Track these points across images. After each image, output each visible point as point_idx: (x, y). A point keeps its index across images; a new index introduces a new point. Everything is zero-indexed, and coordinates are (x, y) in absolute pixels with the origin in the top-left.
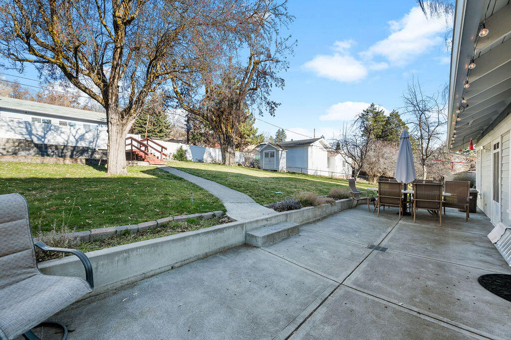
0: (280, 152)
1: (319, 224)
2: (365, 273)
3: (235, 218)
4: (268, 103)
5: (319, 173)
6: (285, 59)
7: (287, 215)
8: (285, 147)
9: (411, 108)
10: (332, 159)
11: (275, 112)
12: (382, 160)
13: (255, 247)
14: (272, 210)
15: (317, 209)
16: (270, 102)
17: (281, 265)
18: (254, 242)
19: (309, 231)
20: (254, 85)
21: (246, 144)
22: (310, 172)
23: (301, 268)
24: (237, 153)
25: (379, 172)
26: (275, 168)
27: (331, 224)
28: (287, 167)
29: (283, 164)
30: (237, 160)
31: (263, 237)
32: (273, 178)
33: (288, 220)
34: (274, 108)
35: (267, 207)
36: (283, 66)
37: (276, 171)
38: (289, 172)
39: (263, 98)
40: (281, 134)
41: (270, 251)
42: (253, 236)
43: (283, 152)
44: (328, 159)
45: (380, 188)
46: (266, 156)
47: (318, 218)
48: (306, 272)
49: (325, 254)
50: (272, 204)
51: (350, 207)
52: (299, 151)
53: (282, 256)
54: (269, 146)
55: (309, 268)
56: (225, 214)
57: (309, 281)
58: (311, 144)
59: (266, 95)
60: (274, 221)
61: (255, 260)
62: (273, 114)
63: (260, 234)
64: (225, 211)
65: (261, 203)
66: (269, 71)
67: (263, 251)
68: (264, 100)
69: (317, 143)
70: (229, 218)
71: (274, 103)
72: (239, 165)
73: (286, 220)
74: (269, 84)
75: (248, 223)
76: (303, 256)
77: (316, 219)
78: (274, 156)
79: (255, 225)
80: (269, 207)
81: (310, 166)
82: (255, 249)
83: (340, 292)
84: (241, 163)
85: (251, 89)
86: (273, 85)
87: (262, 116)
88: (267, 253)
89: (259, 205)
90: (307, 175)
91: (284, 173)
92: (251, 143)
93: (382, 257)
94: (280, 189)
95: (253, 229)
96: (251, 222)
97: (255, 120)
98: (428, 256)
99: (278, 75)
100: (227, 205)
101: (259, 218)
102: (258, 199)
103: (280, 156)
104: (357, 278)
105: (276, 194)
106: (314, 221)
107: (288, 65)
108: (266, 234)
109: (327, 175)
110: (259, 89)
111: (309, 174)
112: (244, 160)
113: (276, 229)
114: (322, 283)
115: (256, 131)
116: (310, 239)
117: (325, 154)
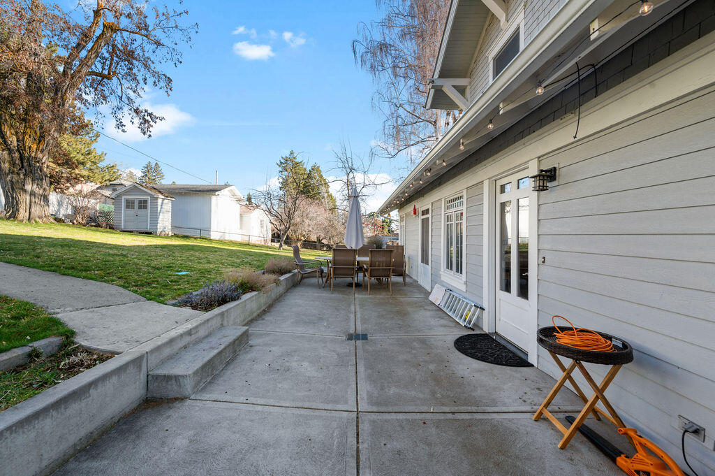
0: (160, 201)
1: (268, 318)
2: (370, 378)
3: (110, 348)
4: (137, 111)
5: (228, 237)
6: (174, 46)
7: (222, 314)
8: (169, 193)
9: (341, 165)
10: (246, 217)
11: (151, 129)
12: (307, 221)
13: (176, 399)
14: (188, 311)
15: (262, 294)
16: (140, 109)
17: (251, 421)
18: (172, 390)
19: (261, 335)
20: (103, 68)
21: (77, 179)
22: (214, 236)
23: (289, 411)
24: (53, 197)
25: (304, 236)
26: (149, 229)
27: (285, 314)
28: (174, 227)
29: (165, 221)
30: (52, 209)
31: (194, 373)
32: (156, 247)
33: (225, 323)
34: (149, 122)
35: (174, 305)
36: (169, 56)
37: (151, 233)
38: (176, 236)
39: (124, 98)
40: (152, 170)
41: (214, 396)
42: (167, 378)
43: (166, 201)
44: (241, 216)
45: (334, 257)
46: (127, 207)
47: (263, 308)
48: (301, 415)
49: (307, 369)
50: (184, 297)
51: (295, 284)
52: (195, 203)
53: (242, 399)
54: (134, 189)
55: (300, 404)
56: (74, 343)
57: (316, 430)
58: (217, 193)
59: (132, 94)
60: (202, 333)
61: (191, 432)
62: (149, 133)
63: (186, 367)
64: (69, 335)
65: (159, 298)
66: (141, 54)
67: (199, 403)
68: (127, 102)
69: (225, 192)
70: (89, 351)
71: (150, 115)
72: (58, 220)
73: (222, 324)
74: (140, 78)
75: (152, 351)
76: (280, 386)
77: (261, 310)
78: (145, 207)
79: (167, 352)
80: (180, 305)
81: (214, 227)
82: (177, 404)
83: (365, 427)
84: (61, 216)
85: (93, 73)
86: (148, 81)
87: (124, 131)
88: (209, 404)
89: (156, 304)
90: (210, 240)
91: (167, 237)
92: (88, 179)
93: (370, 349)
94: (182, 268)
95: (163, 362)
96: (158, 348)
97: (97, 136)
98: (405, 333)
99: (159, 68)
100: (70, 318)
101: (173, 334)
102: (147, 292)
103: (159, 207)
104: (368, 392)
105: (181, 277)
106: (258, 315)
107: (179, 57)
108: (198, 364)
109: (238, 239)
110: (115, 80)
111: (212, 238)
112: (70, 212)
113: (213, 348)
114: (334, 425)
115: (101, 158)
116: (273, 349)
117: (236, 208)
